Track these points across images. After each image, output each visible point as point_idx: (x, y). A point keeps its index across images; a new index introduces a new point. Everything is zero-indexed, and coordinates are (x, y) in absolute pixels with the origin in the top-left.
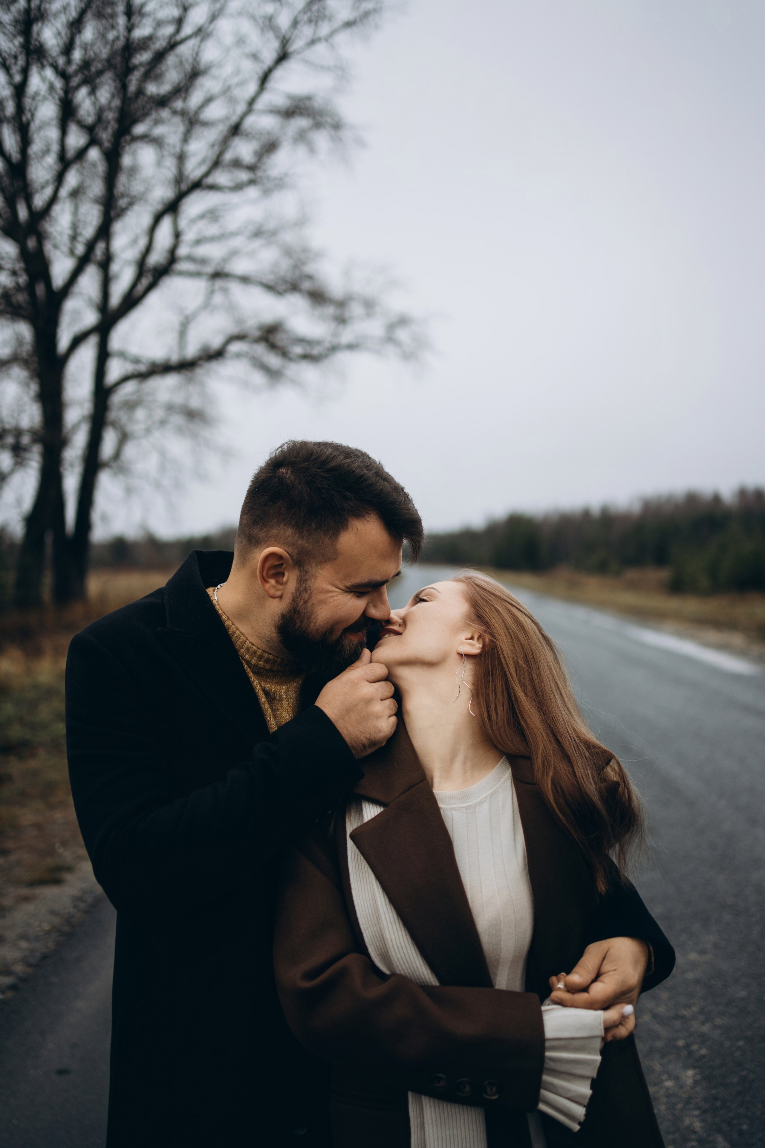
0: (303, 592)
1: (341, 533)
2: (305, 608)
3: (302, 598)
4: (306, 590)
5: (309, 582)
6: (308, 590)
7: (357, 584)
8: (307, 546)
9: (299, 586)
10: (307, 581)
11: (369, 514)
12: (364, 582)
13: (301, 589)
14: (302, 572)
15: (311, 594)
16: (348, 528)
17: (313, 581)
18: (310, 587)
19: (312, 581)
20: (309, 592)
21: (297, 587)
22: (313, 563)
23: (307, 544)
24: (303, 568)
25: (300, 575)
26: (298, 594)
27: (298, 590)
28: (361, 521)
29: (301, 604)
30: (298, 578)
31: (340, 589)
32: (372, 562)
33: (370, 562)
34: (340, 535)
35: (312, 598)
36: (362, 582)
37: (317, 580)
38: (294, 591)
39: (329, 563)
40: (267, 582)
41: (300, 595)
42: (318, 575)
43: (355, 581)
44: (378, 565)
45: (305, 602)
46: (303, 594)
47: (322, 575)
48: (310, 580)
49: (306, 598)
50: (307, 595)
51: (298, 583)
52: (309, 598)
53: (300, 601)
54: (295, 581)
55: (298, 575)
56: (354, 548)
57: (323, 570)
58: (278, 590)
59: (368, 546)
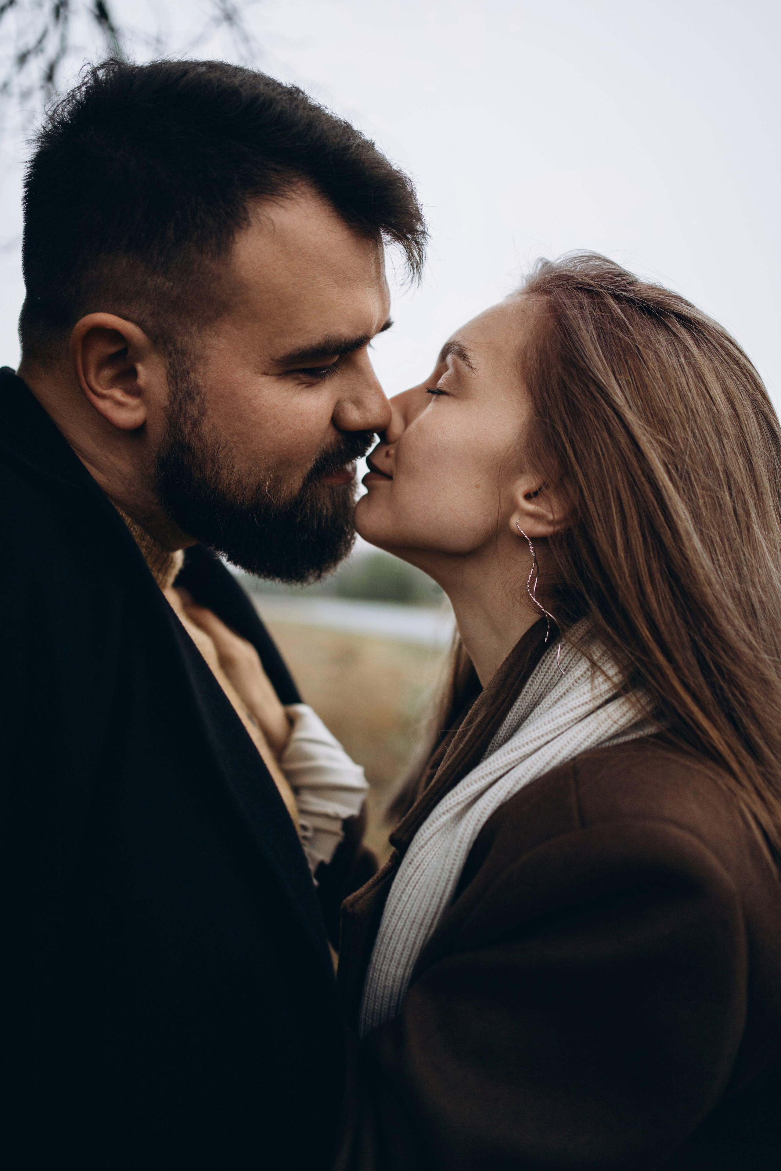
0: (186, 401)
1: (237, 240)
2: (200, 437)
3: (187, 416)
4: (190, 396)
5: (192, 375)
6: (196, 396)
7: (299, 349)
8: (168, 288)
9: (174, 389)
10: (188, 373)
11: (290, 182)
12: (314, 343)
13: (180, 395)
14: (173, 355)
15: (203, 403)
16: (249, 225)
17: (202, 370)
18: (197, 386)
19: (199, 373)
20: (198, 400)
21: (171, 394)
22: (192, 325)
23: (167, 284)
24: (174, 345)
25: (170, 363)
26: (176, 407)
27: (175, 398)
28: (277, 204)
29: (187, 429)
30: (168, 373)
31: (259, 375)
32: (323, 295)
33: (319, 295)
34: (237, 243)
35: (209, 413)
36: (311, 345)
37: (210, 367)
38: (167, 403)
39: (228, 316)
40: (103, 397)
41: (181, 409)
42: (208, 352)
43: (293, 345)
44: (339, 301)
45: (196, 424)
46: (187, 407)
47: (219, 350)
48: (195, 371)
49: (196, 414)
50: (196, 408)
51: (169, 383)
52: (203, 414)
53: (185, 422)
54: (163, 380)
55: (168, 364)
56: (275, 269)
57: (218, 336)
58: (134, 409)
59: (306, 259)
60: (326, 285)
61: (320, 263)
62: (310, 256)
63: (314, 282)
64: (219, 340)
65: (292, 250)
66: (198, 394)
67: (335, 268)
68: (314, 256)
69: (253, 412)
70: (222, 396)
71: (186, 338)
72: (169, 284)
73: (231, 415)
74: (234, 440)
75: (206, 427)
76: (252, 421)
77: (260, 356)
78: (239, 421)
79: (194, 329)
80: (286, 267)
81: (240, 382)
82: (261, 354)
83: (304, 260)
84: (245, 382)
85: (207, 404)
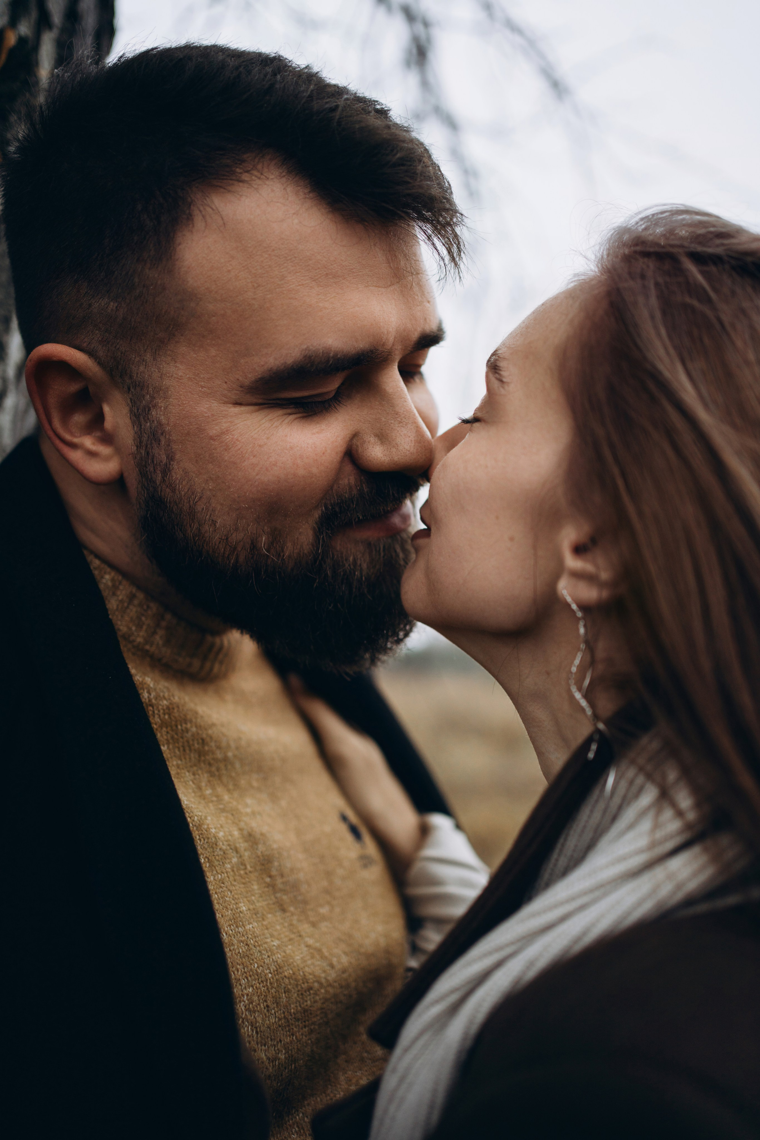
0: (151, 444)
1: (180, 240)
2: (172, 487)
3: (155, 462)
4: (154, 437)
5: (154, 412)
6: (161, 437)
7: (271, 370)
8: (113, 310)
10: (149, 410)
12: (290, 361)
14: (132, 390)
16: (192, 222)
19: (161, 407)
20: (163, 441)
22: (145, 351)
23: (111, 305)
24: (131, 377)
25: (131, 400)
26: (143, 452)
27: (141, 441)
28: (225, 189)
29: (159, 478)
30: (131, 411)
31: (231, 405)
32: (296, 299)
33: (290, 299)
34: (180, 244)
35: (178, 456)
36: (286, 363)
37: (171, 400)
38: (134, 448)
39: (182, 335)
40: (74, 446)
41: (148, 453)
42: (166, 382)
43: (263, 366)
44: (321, 305)
45: (166, 470)
46: (153, 451)
47: (177, 378)
48: (155, 406)
49: (164, 458)
50: (163, 451)
51: (133, 423)
52: (171, 458)
53: (155, 470)
54: (128, 421)
55: (129, 401)
56: (229, 271)
57: (176, 362)
58: (107, 459)
59: (270, 255)
60: (300, 285)
61: (289, 258)
62: (273, 250)
63: (282, 282)
64: (176, 367)
65: (249, 245)
66: (162, 434)
67: (310, 262)
68: (280, 249)
69: (226, 450)
70: (188, 434)
71: (142, 368)
72: (113, 305)
73: (202, 456)
74: (210, 487)
75: (177, 474)
76: (226, 461)
77: (226, 382)
78: (211, 462)
79: (148, 357)
80: (243, 267)
81: (207, 415)
82: (226, 380)
83: (266, 256)
84: (213, 415)
85: (175, 447)
